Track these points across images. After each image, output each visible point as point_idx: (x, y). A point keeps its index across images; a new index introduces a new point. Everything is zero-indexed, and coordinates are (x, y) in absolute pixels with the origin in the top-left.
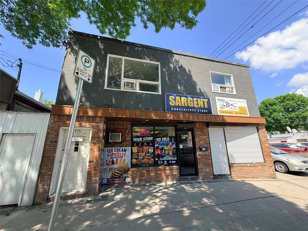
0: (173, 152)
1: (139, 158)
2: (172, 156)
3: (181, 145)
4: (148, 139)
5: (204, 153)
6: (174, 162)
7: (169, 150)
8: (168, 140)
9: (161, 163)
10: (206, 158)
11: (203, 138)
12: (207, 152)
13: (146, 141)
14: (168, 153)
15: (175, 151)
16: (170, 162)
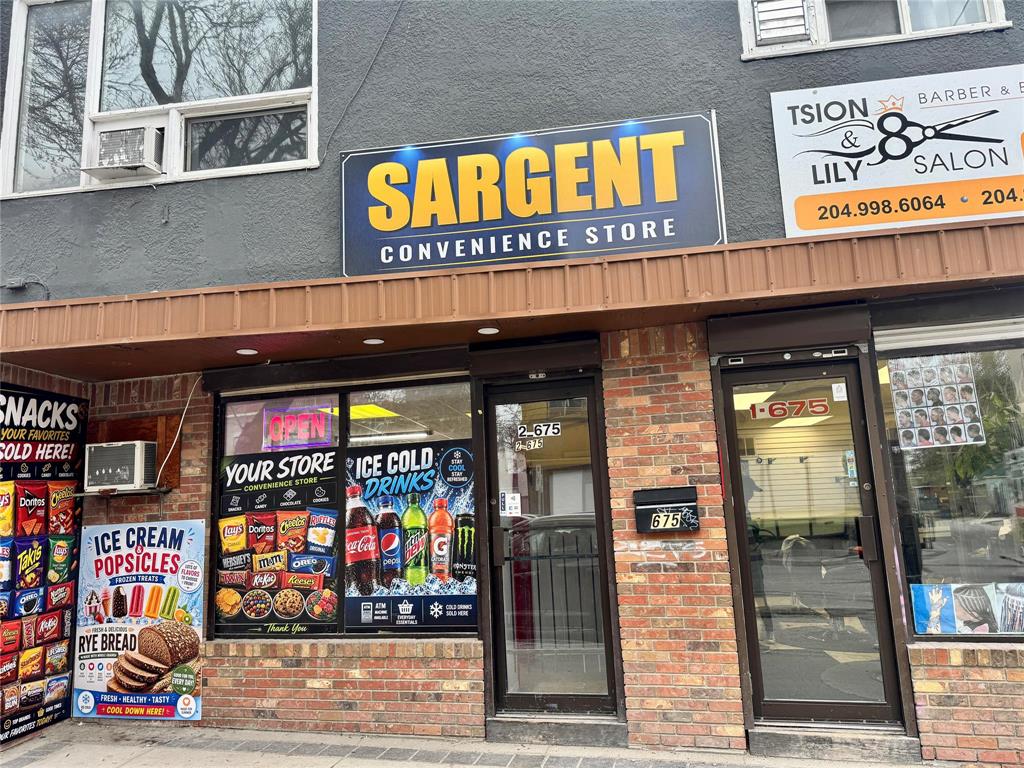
0: (454, 541)
1: (256, 580)
2: (447, 571)
3: (513, 498)
4: (304, 469)
5: (675, 549)
6: (457, 610)
7: (432, 531)
8: (424, 466)
9: (376, 618)
10: (692, 589)
11: (669, 437)
12: (702, 543)
13: (294, 479)
14: (423, 552)
15: (466, 535)
16: (432, 613)
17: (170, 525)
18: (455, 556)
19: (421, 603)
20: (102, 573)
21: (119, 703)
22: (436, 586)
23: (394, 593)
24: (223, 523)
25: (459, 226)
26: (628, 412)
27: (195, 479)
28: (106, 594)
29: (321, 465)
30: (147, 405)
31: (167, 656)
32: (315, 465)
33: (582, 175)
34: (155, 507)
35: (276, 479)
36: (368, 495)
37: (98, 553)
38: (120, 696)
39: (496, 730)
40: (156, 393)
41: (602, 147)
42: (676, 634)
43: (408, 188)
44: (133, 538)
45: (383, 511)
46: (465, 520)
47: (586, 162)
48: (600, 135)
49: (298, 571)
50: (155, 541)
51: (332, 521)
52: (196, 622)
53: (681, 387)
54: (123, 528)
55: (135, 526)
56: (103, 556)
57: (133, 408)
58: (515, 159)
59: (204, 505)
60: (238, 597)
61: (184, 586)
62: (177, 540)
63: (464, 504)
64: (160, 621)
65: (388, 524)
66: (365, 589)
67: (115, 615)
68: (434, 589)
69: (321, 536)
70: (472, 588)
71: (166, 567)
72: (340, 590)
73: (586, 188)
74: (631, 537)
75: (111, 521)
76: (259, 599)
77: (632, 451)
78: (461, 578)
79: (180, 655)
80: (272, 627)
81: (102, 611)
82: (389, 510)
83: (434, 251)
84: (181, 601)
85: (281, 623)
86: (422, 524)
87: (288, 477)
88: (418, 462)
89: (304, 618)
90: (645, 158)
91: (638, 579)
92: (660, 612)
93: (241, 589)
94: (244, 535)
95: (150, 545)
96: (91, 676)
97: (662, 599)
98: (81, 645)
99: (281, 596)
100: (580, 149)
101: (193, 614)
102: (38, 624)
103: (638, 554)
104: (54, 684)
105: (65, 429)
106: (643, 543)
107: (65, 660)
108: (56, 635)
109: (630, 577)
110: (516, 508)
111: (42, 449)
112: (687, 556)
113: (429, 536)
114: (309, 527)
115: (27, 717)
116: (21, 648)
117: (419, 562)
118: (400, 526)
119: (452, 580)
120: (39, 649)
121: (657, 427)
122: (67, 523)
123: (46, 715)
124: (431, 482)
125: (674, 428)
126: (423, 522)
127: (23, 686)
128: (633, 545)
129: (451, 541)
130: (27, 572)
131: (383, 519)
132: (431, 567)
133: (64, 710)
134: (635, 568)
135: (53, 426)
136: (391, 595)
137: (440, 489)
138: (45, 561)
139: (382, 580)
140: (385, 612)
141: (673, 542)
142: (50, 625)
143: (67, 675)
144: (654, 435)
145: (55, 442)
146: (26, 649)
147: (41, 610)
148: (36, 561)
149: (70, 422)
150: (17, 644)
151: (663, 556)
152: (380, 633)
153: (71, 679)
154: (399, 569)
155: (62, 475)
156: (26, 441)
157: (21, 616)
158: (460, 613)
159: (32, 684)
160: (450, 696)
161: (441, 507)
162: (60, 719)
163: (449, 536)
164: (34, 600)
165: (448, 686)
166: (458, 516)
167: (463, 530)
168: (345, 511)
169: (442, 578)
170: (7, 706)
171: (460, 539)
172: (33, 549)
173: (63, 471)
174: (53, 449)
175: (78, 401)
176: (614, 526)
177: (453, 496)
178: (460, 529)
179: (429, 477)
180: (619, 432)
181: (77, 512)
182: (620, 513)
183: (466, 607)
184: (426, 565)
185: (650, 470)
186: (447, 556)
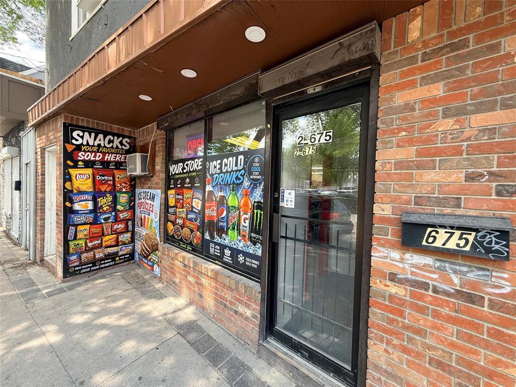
0: (252, 218)
1: (177, 221)
2: (247, 237)
3: (290, 194)
4: (192, 168)
5: (455, 272)
7: (241, 210)
8: (240, 167)
9: (215, 253)
12: (506, 276)
13: (189, 173)
14: (236, 222)
15: (259, 216)
16: (239, 260)
17: (152, 191)
20: (139, 208)
21: (142, 260)
24: (169, 192)
26: (408, 107)
27: (160, 171)
28: (139, 217)
30: (148, 138)
32: (196, 166)
34: (150, 183)
35: (183, 173)
36: (214, 184)
37: (138, 200)
39: (263, 351)
44: (144, 195)
45: (220, 194)
46: (258, 206)
49: (189, 220)
50: (148, 197)
51: (201, 197)
55: (144, 190)
57: (145, 140)
59: (163, 183)
60: (172, 227)
61: (154, 219)
62: (153, 198)
66: (212, 236)
67: (141, 226)
69: (197, 204)
71: (151, 209)
72: (203, 234)
74: (392, 246)
75: (140, 188)
76: (178, 230)
78: (255, 243)
80: (182, 244)
81: (139, 223)
84: (154, 225)
86: (236, 204)
87: (186, 172)
88: (236, 165)
89: (191, 243)
93: (173, 224)
94: (174, 199)
98: (136, 235)
99: (184, 231)
101: (156, 231)
102: (112, 227)
103: (401, 265)
104: (124, 248)
105: (122, 149)
106: (408, 256)
107: (130, 239)
108: (124, 230)
109: (388, 286)
110: (291, 201)
111: (108, 156)
112: (474, 285)
114: (193, 198)
116: (103, 235)
117: (234, 227)
118: (227, 204)
120: (115, 236)
121: (451, 121)
122: (127, 187)
127: (106, 249)
128: (396, 255)
129: (250, 219)
132: (240, 232)
134: (393, 277)
135: (115, 146)
138: (115, 201)
139: (218, 233)
140: (219, 251)
142: (121, 226)
143: (132, 245)
144: (444, 132)
145: (117, 154)
146: (106, 236)
147: (114, 221)
148: (109, 202)
149: (125, 146)
151: (435, 276)
153: (134, 247)
154: (225, 229)
156: (98, 152)
157: (101, 223)
158: (253, 265)
159: (111, 248)
160: (241, 315)
161: (246, 195)
162: (129, 260)
163: (249, 214)
165: (241, 309)
166: (255, 202)
167: (257, 212)
168: (205, 192)
169: (245, 241)
170: (97, 257)
171: (255, 218)
172: (106, 197)
173: (123, 166)
175: (129, 137)
176: (374, 231)
178: (255, 211)
179: (241, 175)
180: (393, 133)
181: (132, 183)
183: (256, 262)
184: (237, 230)
186: (248, 227)
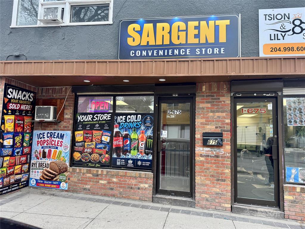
0: (146, 143)
1: (86, 150)
2: (143, 152)
3: (165, 132)
4: (101, 118)
5: (214, 151)
6: (146, 164)
7: (139, 140)
8: (138, 120)
9: (121, 164)
10: (219, 163)
11: (215, 117)
12: (223, 150)
13: (98, 121)
14: (137, 146)
15: (150, 142)
16: (138, 164)
17: (60, 132)
18: (146, 148)
19: (135, 161)
20: (39, 145)
21: (43, 183)
22: (140, 156)
23: (127, 157)
24: (76, 133)
25: (156, 46)
26: (203, 108)
27: (68, 119)
28: (40, 151)
29: (107, 118)
30: (54, 95)
31: (58, 171)
32: (105, 117)
33: (196, 32)
34: (56, 126)
35: (93, 121)
36: (121, 128)
37: (38, 139)
38: (44, 181)
39: (155, 199)
40: (57, 92)
41: (203, 23)
42: (213, 176)
43: (140, 32)
44: (49, 135)
45: (125, 133)
46: (150, 137)
47: (197, 28)
48: (203, 19)
49: (98, 148)
50: (55, 136)
51: (109, 135)
52: (67, 161)
53: (221, 102)
54: (46, 132)
55: (50, 132)
56: (40, 140)
57: (50, 96)
58: (175, 25)
59: (71, 127)
60: (80, 155)
61: (64, 151)
62: (62, 137)
63: (150, 133)
64: (56, 160)
65: (126, 137)
66: (118, 155)
67: (43, 157)
68: (139, 157)
69: (106, 139)
70: (151, 158)
71: (58, 145)
72: (111, 155)
73: (197, 36)
74: (201, 146)
75: (42, 130)
76: (86, 156)
77: (204, 121)
78: (148, 154)
79: (62, 171)
80: (90, 164)
81: (39, 156)
82: (127, 133)
83: (147, 53)
84: (63, 155)
85: (92, 163)
86: (136, 137)
87: (97, 121)
88: (136, 119)
89: (100, 162)
90: (217, 28)
91: (202, 159)
92: (208, 169)
93: (81, 153)
94: (82, 137)
95: (54, 137)
96: (35, 174)
97: (209, 165)
98: (32, 165)
99: (93, 156)
100: (196, 23)
101: (66, 159)
102: (20, 158)
103: (203, 151)
104: (24, 176)
105: (29, 101)
106: (204, 148)
107: (27, 169)
108: (25, 162)
109: (200, 158)
110: (166, 135)
111: (23, 106)
112: (218, 153)
113: (139, 141)
114: (102, 136)
115: (16, 185)
116: (15, 165)
117: (135, 149)
118: (130, 138)
119: (145, 155)
120: (20, 166)
121: (212, 114)
122: (29, 129)
123: (22, 185)
124: (140, 125)
125: (217, 114)
126: (137, 137)
127: (15, 176)
128: (201, 149)
129: (145, 143)
130: (17, 143)
131: (125, 135)
132: (138, 151)
133: (27, 184)
134: (201, 156)
135: (26, 99)
136: (126, 157)
137: (143, 128)
138: (23, 140)
139: (124, 153)
140: (124, 162)
141: (214, 149)
142: (24, 159)
143: (28, 174)
144: (211, 116)
145: (27, 105)
146: (17, 165)
147: (21, 154)
148: (20, 140)
149: (31, 99)
150: (14, 164)
151: (210, 153)
152: (122, 168)
153: (29, 175)
154: (129, 150)
155: (28, 115)
156: (18, 104)
157: (15, 156)
158: (147, 165)
159: (18, 176)
160: (142, 189)
161: (143, 133)
162: (26, 186)
163: (144, 142)
164: (19, 151)
165: (142, 185)
166: (148, 136)
167: (149, 140)
168: (113, 132)
169: (142, 154)
170: (11, 182)
171: (148, 143)
172: (19, 136)
173: (29, 114)
174: (26, 106)
175: (33, 93)
176: (196, 143)
177: (147, 130)
178: (148, 140)
179: (139, 124)
180: (200, 114)
181: (32, 126)
182: (198, 139)
183: (149, 163)
184: (137, 150)
185: (208, 127)
186: (144, 147)
